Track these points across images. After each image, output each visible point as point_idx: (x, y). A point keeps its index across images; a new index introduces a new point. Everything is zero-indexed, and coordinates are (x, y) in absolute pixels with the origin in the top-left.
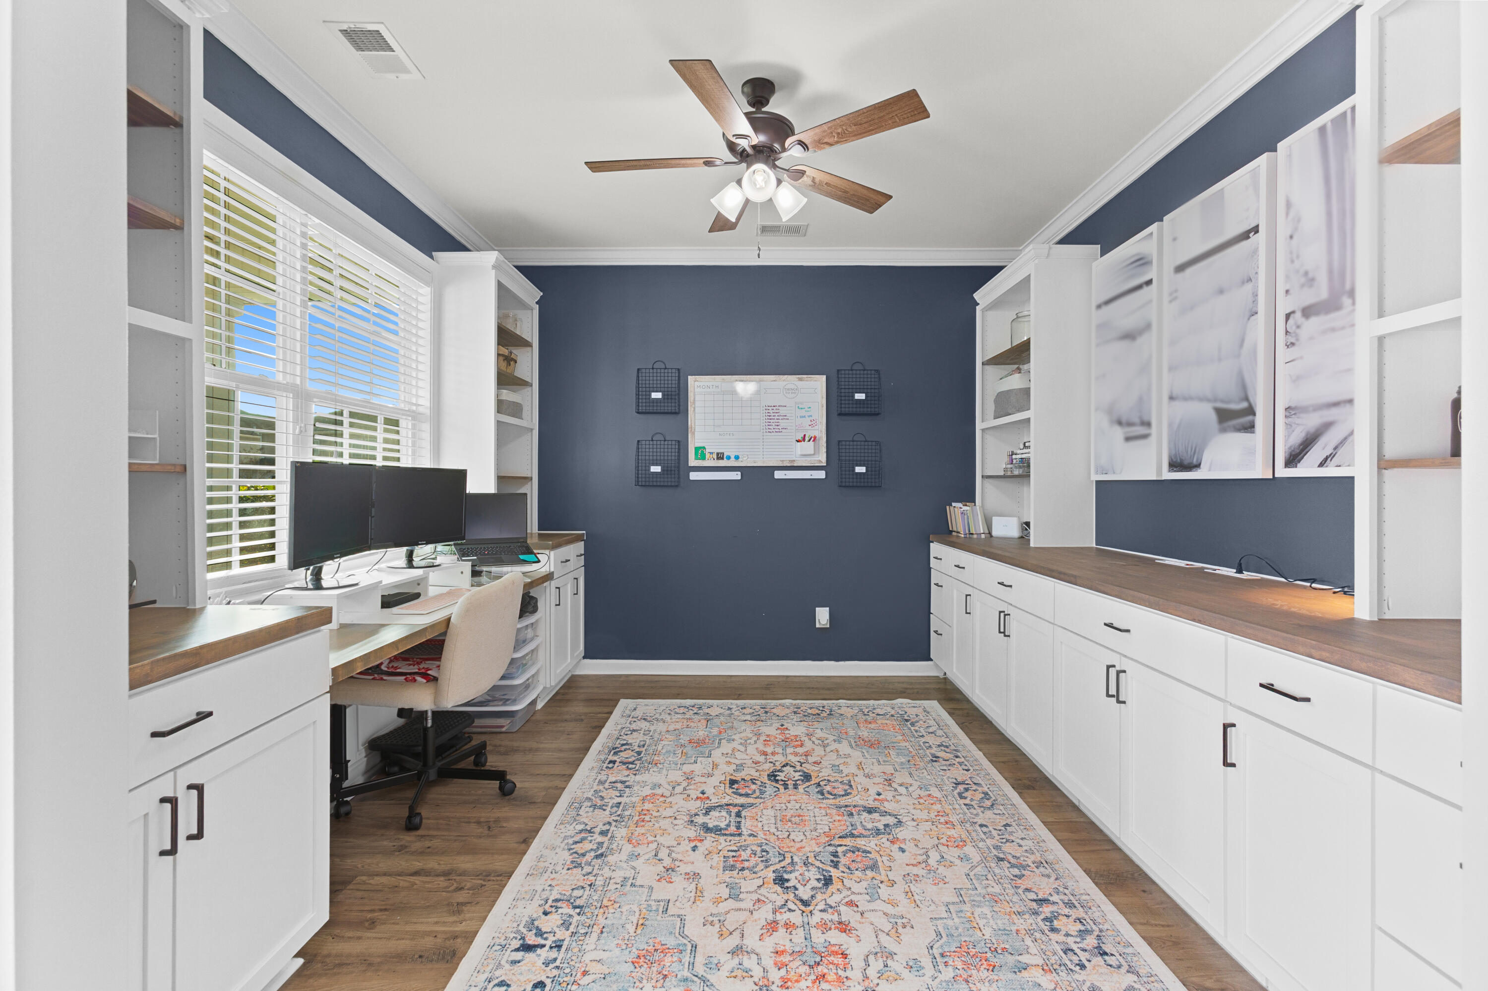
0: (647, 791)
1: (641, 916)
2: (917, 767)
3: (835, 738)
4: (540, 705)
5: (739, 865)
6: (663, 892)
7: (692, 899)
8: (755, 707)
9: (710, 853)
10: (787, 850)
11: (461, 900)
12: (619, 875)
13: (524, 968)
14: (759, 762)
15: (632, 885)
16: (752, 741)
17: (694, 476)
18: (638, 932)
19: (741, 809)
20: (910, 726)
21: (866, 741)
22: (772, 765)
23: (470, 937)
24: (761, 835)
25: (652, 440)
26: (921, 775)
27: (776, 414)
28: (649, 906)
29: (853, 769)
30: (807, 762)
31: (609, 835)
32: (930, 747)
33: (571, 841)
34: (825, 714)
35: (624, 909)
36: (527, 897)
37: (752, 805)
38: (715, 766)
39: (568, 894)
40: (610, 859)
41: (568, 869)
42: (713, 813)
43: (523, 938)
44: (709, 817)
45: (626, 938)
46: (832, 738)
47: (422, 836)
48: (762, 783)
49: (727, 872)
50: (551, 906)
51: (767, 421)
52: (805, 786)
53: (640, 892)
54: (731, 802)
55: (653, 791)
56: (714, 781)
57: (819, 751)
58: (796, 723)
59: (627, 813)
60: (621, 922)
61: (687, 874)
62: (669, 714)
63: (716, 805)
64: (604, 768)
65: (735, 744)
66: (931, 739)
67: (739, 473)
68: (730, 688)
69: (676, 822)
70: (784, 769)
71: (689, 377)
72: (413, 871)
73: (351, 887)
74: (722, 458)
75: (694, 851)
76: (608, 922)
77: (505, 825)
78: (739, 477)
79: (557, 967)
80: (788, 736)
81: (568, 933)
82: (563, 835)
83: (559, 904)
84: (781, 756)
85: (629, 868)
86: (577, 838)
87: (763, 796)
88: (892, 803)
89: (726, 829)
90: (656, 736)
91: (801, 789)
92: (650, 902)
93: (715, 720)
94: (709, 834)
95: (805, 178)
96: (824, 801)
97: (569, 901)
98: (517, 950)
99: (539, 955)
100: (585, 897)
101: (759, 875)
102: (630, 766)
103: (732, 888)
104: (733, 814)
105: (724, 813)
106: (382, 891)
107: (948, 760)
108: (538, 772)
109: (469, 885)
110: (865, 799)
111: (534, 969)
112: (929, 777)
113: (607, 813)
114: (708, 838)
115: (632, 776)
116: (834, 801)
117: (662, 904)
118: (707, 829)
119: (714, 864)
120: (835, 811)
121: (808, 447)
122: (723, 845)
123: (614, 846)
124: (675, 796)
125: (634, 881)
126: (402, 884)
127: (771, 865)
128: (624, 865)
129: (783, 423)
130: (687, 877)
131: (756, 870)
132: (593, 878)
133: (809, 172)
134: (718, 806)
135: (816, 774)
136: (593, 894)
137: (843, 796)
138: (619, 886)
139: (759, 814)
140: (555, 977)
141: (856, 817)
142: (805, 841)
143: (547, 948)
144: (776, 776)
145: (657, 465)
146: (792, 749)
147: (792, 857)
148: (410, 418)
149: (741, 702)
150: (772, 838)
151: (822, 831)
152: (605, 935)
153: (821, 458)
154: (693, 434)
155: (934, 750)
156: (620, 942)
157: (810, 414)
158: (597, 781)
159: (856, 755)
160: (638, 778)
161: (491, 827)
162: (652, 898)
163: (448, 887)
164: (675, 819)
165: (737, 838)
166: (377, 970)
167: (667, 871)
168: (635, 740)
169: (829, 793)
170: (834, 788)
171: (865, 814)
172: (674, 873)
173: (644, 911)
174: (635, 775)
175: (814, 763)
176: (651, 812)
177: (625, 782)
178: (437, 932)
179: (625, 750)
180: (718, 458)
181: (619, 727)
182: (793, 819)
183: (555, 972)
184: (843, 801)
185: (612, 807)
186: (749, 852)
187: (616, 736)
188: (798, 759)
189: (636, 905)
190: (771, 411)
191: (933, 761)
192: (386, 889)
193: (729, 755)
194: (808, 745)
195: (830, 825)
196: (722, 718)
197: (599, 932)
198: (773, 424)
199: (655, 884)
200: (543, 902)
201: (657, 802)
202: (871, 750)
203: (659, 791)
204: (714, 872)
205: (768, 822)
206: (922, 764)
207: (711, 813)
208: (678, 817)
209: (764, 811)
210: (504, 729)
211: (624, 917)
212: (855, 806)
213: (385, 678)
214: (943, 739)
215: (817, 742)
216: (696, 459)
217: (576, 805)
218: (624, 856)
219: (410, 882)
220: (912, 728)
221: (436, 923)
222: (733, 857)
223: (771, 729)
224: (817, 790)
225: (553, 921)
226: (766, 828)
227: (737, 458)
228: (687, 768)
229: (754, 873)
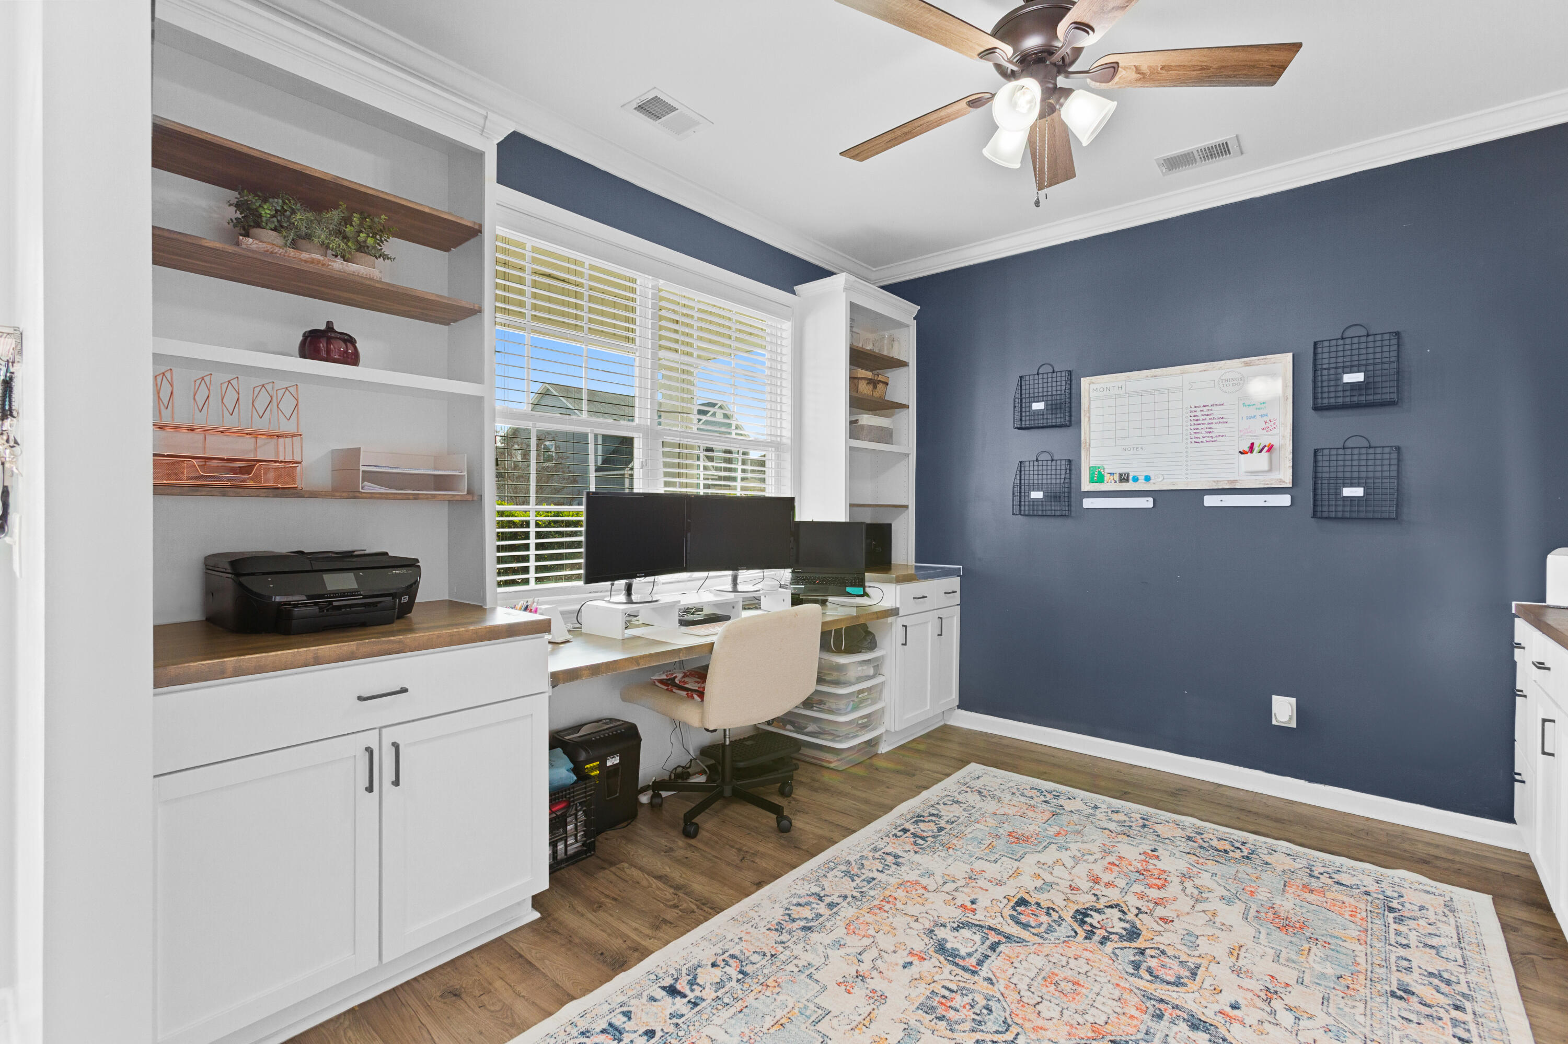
0: (913, 876)
1: (789, 1015)
2: (1351, 992)
3: (1226, 893)
4: (884, 748)
5: (940, 1011)
6: (833, 1000)
7: (854, 1024)
8: (1133, 815)
9: (921, 978)
10: (1020, 1021)
11: (668, 917)
12: (809, 957)
13: (654, 1009)
14: (1078, 889)
15: (810, 976)
16: (1091, 859)
17: (1088, 503)
18: (772, 1031)
19: (1004, 940)
20: (1391, 920)
21: (1279, 917)
22: (1094, 899)
23: (644, 953)
24: (1001, 986)
25: (1037, 460)
26: (1347, 1009)
27: (1208, 417)
28: (806, 1007)
29: (1220, 951)
30: (1151, 913)
31: (835, 910)
32: (1409, 969)
33: (795, 901)
34: (1238, 854)
35: (779, 998)
36: (714, 940)
37: (1020, 941)
38: (1017, 873)
39: (747, 954)
40: (814, 937)
41: (769, 929)
42: (965, 933)
43: (677, 980)
44: (956, 934)
45: (755, 1031)
46: (1222, 892)
47: (691, 845)
48: (1060, 917)
49: (920, 1012)
50: (724, 960)
51: (1192, 427)
52: (1120, 945)
53: (810, 987)
54: (999, 927)
55: (919, 879)
56: (999, 893)
57: (1184, 904)
58: (1178, 854)
59: (872, 893)
60: (766, 1010)
61: (874, 991)
62: (1013, 794)
63: (977, 923)
64: (891, 835)
65: (1065, 856)
66: (1421, 959)
67: (1151, 499)
68: (1121, 781)
69: (913, 924)
70: (1106, 910)
71: (1082, 379)
72: (659, 874)
73: (613, 869)
74: (1127, 480)
75: (904, 967)
76: (755, 1004)
77: (757, 860)
78: (1150, 505)
79: (677, 1025)
80: (1151, 867)
81: (714, 995)
82: (793, 892)
83: (731, 961)
84: (1117, 891)
85: (822, 955)
86: (802, 901)
87: (1046, 936)
88: (1249, 1031)
89: (963, 958)
90: (976, 816)
91: (1109, 947)
92: (809, 1004)
93: (1064, 817)
94: (938, 956)
95: (1121, 73)
96: (1131, 979)
97: (742, 962)
98: (664, 988)
99: (674, 1004)
100: (758, 965)
101: (955, 1035)
102: (920, 841)
103: (909, 1035)
104: (988, 943)
105: (977, 938)
106: (626, 881)
107: (1429, 1006)
108: (827, 818)
109: (684, 906)
110: (1204, 1003)
111: (660, 1014)
112: (1361, 1019)
113: (854, 884)
114: (933, 960)
115: (912, 853)
116: (1148, 984)
117: (820, 1012)
118: (941, 948)
119: (913, 995)
120: (1136, 999)
121: (1260, 460)
122: (942, 977)
123: (828, 925)
124: (939, 893)
125: (814, 972)
126: (644, 883)
127: (983, 1031)
128: (821, 949)
129: (1217, 429)
130: (871, 995)
131: (957, 1027)
132: (782, 950)
133: (1123, 61)
134: (977, 925)
135: (1150, 936)
136: (768, 966)
137: (1168, 983)
138: (796, 970)
139: (1022, 957)
140: (667, 1033)
141: (1164, 1023)
142: (1054, 1021)
143: (685, 1000)
144: (1087, 915)
145: (1038, 490)
146: (1142, 888)
147: (1018, 1034)
148: (773, 449)
149: (1117, 803)
150: (1012, 996)
151: (1091, 1020)
152: (741, 1015)
153: (1285, 477)
154: (1088, 450)
155: (1413, 980)
156: (747, 1031)
157: (1263, 412)
158: (873, 846)
159: (1244, 932)
160: (917, 858)
161: (744, 855)
162: (816, 1001)
163: (669, 900)
164: (916, 920)
165: (967, 975)
166: (569, 949)
167: (857, 977)
168: (948, 813)
169: (1150, 971)
170: (1163, 966)
171: (1183, 1026)
172: (860, 983)
173: (796, 1010)
174: (916, 852)
175: (1161, 919)
176: (897, 902)
177: (899, 857)
178: (629, 937)
179: (929, 822)
180: (1121, 480)
181: (946, 793)
182: (1063, 984)
183: (672, 1029)
184: (1160, 991)
185: (864, 880)
186: (967, 1000)
187: (933, 803)
188: (1139, 904)
189: (794, 1000)
190: (1199, 414)
191: (1393, 994)
192: (630, 882)
193: (1045, 867)
194: (1174, 888)
195: (1113, 1017)
196: (1075, 816)
197: (739, 1009)
198: (1203, 431)
199: (832, 986)
200: (721, 952)
201: (914, 892)
202: (1277, 934)
203: (924, 881)
204: (905, 1004)
205: (1024, 972)
206: (1364, 992)
207: (962, 931)
208: (920, 920)
209: (1032, 956)
210: (832, 766)
211: (772, 1007)
212: (1176, 1007)
213: (674, 690)
214: (1451, 966)
215: (1190, 889)
216: (1091, 481)
217: (830, 867)
218: (828, 939)
219: (649, 883)
220: (1393, 926)
221: (636, 929)
222: (944, 997)
223: (1131, 852)
224: (1133, 958)
225: (713, 976)
226: (1014, 980)
227: (1148, 479)
228: (979, 865)
229: (951, 1030)
